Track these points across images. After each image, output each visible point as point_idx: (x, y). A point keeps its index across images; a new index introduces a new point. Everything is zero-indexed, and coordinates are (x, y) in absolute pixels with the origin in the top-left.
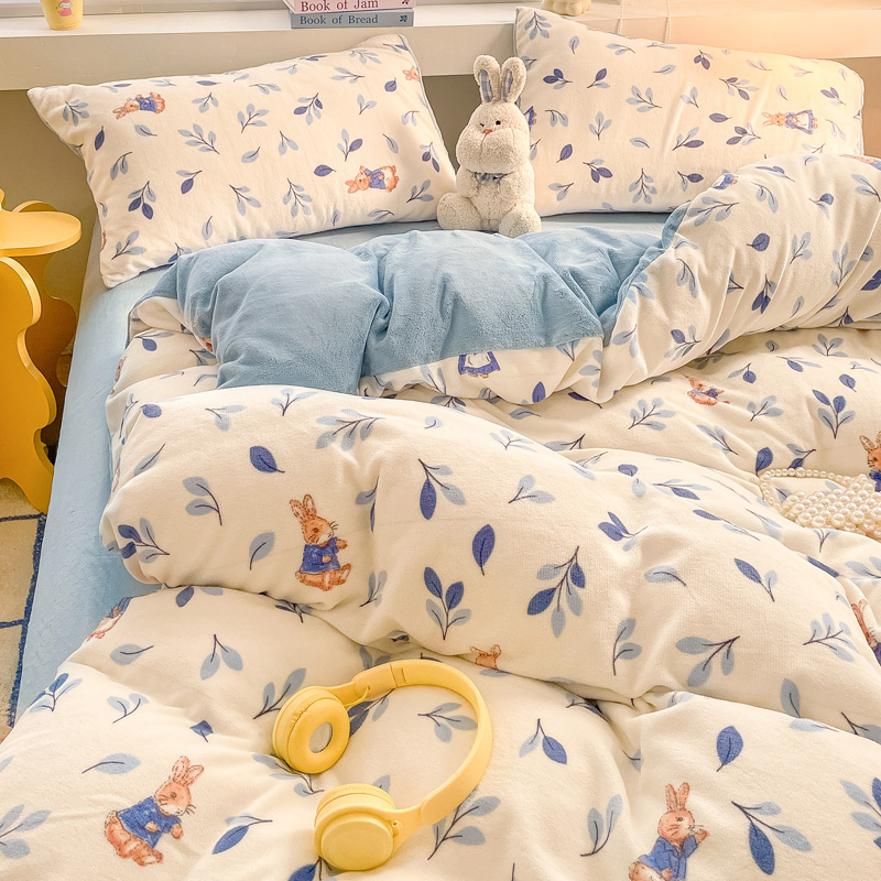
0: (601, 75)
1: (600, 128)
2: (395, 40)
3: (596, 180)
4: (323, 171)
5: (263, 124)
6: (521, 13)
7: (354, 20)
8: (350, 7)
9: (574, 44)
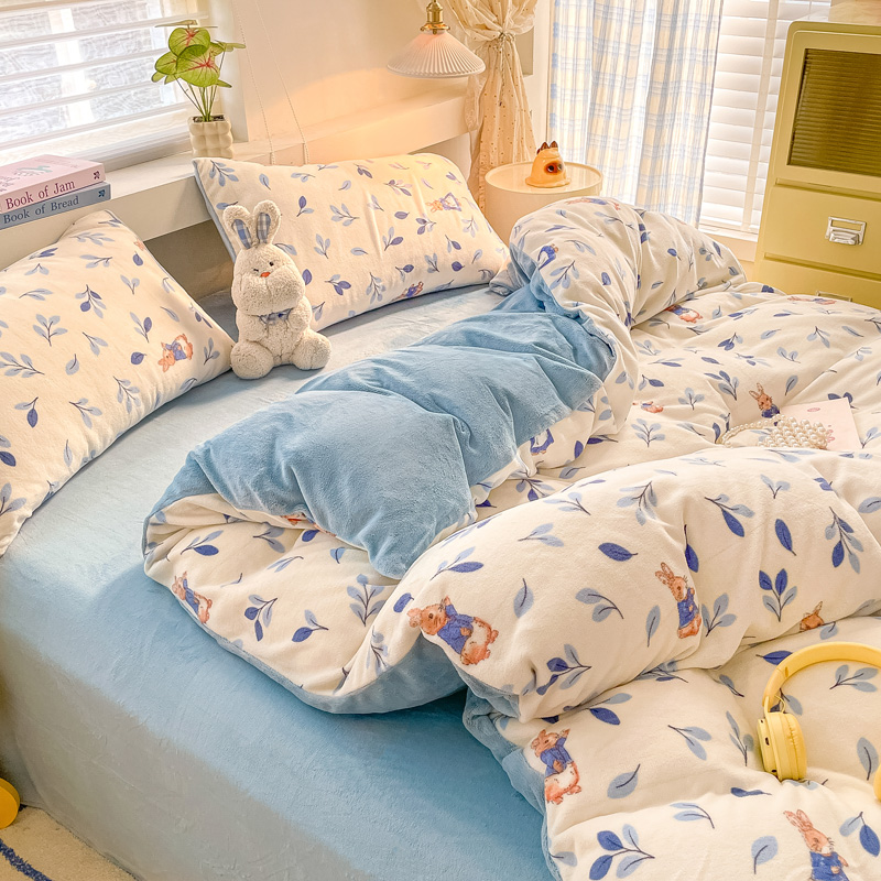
0: (302, 202)
1: (324, 248)
2: (104, 217)
3: (341, 293)
4: (137, 358)
5: (63, 331)
6: (199, 165)
7: (56, 206)
8: (51, 194)
9: (264, 181)
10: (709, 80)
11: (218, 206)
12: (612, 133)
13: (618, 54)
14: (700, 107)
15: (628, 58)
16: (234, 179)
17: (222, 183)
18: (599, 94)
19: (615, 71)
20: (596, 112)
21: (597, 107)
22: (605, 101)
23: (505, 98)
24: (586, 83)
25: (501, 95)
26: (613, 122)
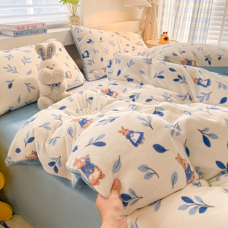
1: (107, 52)
5: (30, 62)
6: (72, 27)
7: (32, 32)
9: (90, 32)
10: (209, 18)
11: (77, 39)
12: (179, 33)
13: (182, 11)
14: (206, 25)
15: (185, 12)
18: (176, 22)
19: (181, 16)
20: (175, 27)
21: (175, 26)
22: (178, 24)
23: (152, 21)
24: (172, 20)
25: (151, 21)
26: (180, 30)
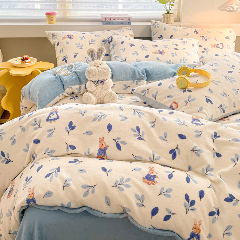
0: (172, 36)
5: (94, 44)
6: (152, 22)
7: (117, 23)
8: (116, 20)
9: (165, 29)
11: (153, 33)
16: (158, 27)
17: (155, 27)
